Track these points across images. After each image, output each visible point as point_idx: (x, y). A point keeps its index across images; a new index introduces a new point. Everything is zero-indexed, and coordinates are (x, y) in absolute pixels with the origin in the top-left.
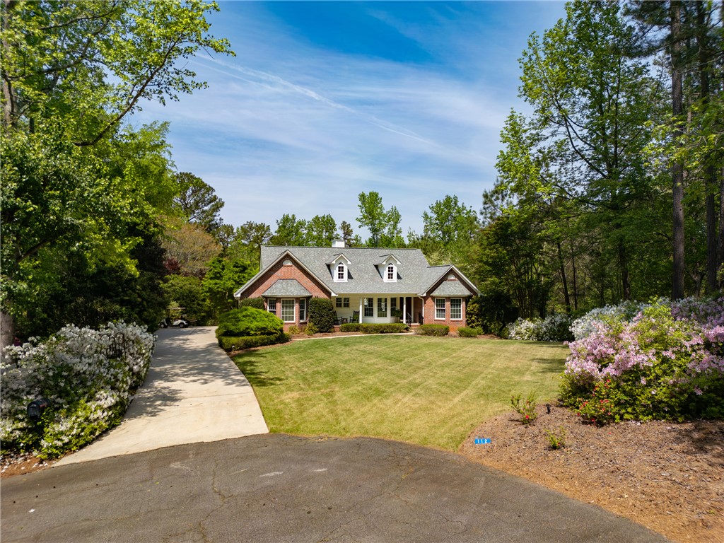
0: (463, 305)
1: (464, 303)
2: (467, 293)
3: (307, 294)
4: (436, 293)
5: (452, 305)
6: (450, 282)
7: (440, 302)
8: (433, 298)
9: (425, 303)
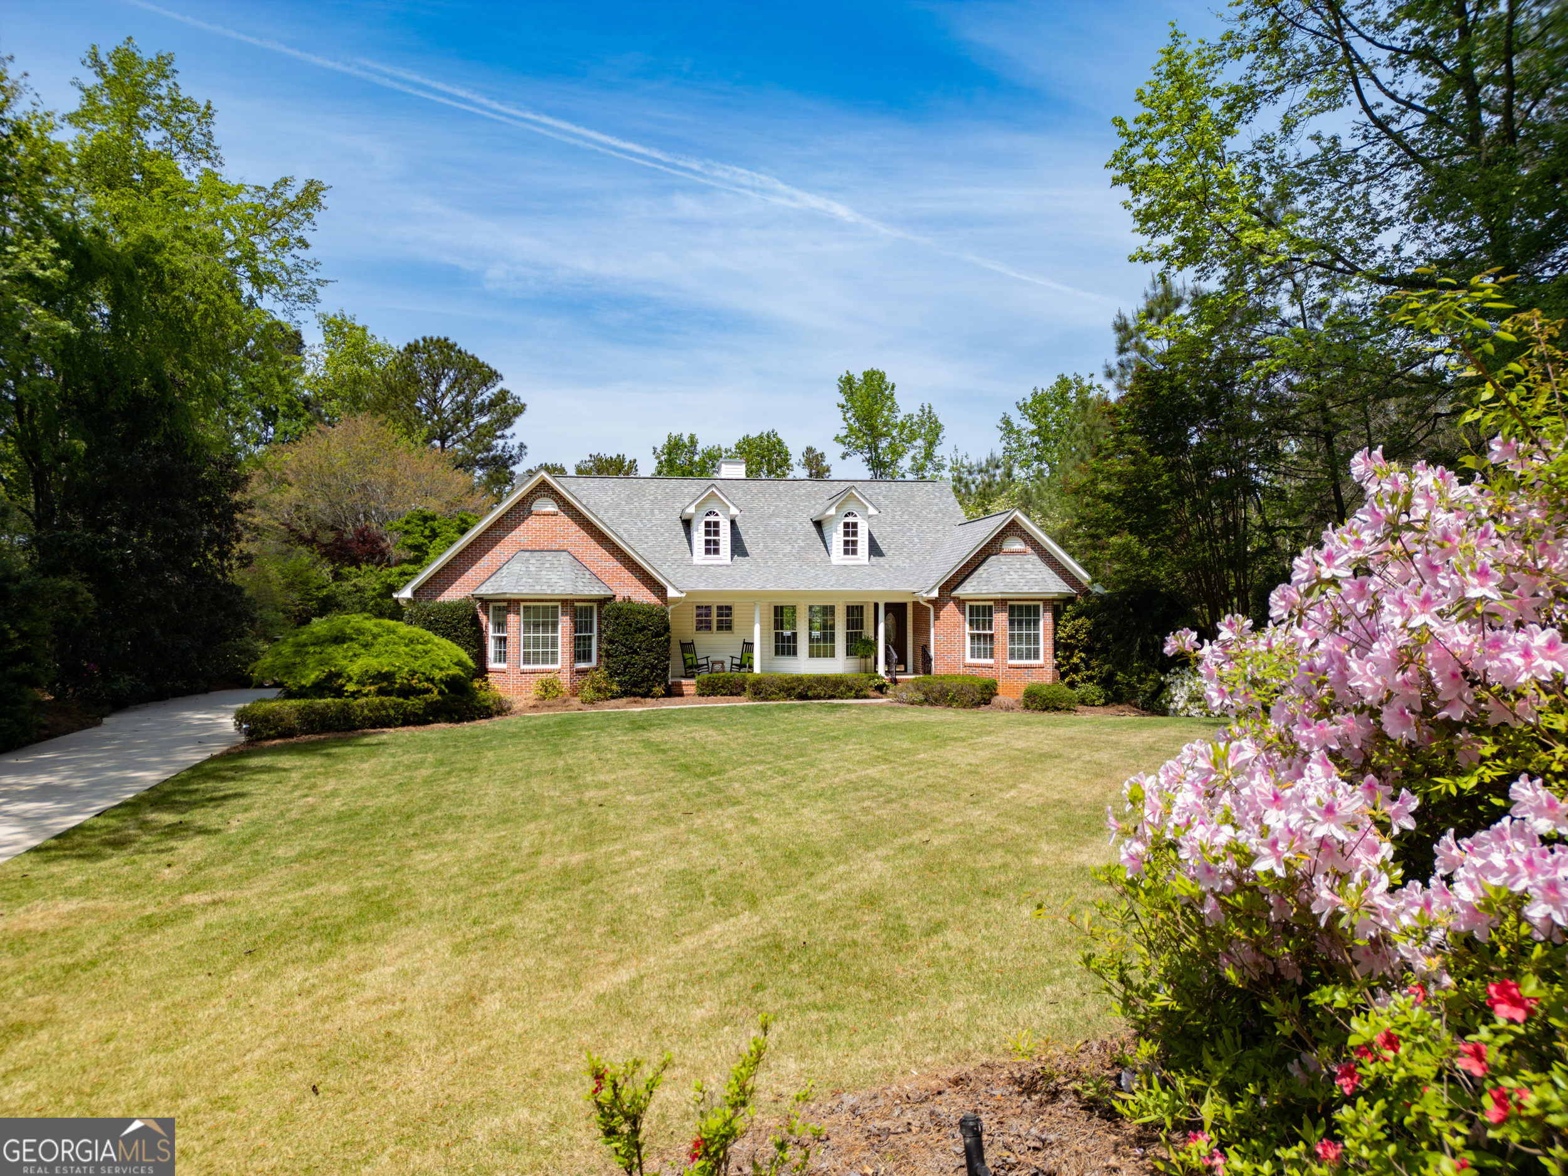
0: (1045, 621)
1: (1049, 615)
2: (1057, 587)
3: (598, 591)
4: (967, 590)
5: (1012, 622)
6: (1010, 558)
7: (980, 614)
8: (960, 603)
9: (937, 618)
